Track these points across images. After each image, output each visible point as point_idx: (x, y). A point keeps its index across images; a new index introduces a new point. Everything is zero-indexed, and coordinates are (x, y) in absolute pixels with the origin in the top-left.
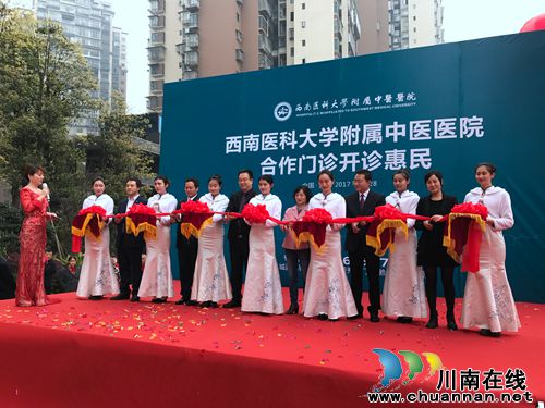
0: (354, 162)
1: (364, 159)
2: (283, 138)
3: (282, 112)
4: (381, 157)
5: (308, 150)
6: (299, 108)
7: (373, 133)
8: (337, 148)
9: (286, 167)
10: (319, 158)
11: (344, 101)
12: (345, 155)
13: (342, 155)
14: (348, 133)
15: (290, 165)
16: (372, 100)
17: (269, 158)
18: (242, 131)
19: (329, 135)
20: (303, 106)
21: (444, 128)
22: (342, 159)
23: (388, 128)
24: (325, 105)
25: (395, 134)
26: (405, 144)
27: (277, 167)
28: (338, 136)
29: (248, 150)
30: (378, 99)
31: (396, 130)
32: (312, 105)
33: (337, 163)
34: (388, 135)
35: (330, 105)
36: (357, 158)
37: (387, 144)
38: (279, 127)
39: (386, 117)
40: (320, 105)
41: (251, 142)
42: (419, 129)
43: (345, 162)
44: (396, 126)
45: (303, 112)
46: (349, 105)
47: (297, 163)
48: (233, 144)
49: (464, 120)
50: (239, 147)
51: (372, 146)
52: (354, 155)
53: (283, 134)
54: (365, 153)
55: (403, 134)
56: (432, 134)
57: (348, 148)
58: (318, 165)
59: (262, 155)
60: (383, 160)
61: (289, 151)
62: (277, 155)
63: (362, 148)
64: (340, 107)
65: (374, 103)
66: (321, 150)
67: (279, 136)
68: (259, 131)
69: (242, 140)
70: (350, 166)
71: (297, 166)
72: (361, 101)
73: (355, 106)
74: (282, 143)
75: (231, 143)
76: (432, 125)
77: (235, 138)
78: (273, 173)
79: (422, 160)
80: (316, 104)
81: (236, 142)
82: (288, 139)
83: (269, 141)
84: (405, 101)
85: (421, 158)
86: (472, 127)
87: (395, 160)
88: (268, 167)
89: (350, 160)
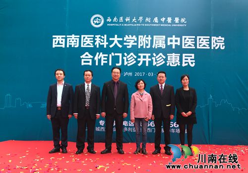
0: (147, 60)
1: (154, 58)
2: (98, 39)
3: (97, 21)
4: (164, 57)
5: (116, 49)
6: (109, 20)
7: (160, 41)
8: (136, 50)
9: (100, 60)
10: (123, 56)
11: (141, 18)
12: (142, 55)
13: (139, 54)
14: (143, 40)
15: (103, 59)
16: (159, 19)
17: (87, 53)
19: (130, 40)
20: (112, 19)
21: (203, 42)
22: (140, 57)
23: (169, 39)
24: (127, 19)
25: (174, 43)
26: (180, 50)
27: (93, 60)
28: (137, 42)
29: (70, 46)
30: (163, 19)
31: (174, 41)
32: (118, 18)
33: (136, 59)
34: (169, 43)
35: (131, 20)
36: (150, 57)
38: (94, 32)
39: (167, 32)
40: (124, 19)
41: (73, 41)
42: (188, 42)
43: (141, 60)
44: (174, 38)
45: (112, 22)
46: (144, 22)
47: (108, 57)
48: (58, 41)
49: (214, 38)
50: (64, 43)
51: (158, 51)
52: (148, 55)
53: (98, 36)
54: (154, 55)
55: (178, 43)
56: (195, 45)
57: (143, 50)
58: (123, 60)
59: (81, 50)
60: (166, 60)
61: (101, 49)
62: (93, 51)
63: (152, 51)
64: (138, 22)
65: (160, 22)
66: (125, 50)
67: (94, 38)
68: (79, 33)
69: (66, 39)
70: (144, 62)
71: (108, 60)
72: (152, 20)
73: (148, 23)
74: (97, 43)
75: (57, 40)
76: (196, 39)
77: (61, 37)
78: (90, 64)
79: (190, 61)
80: (121, 18)
81: (60, 40)
82: (101, 41)
83: (87, 41)
84: (180, 23)
85: (189, 60)
86: (218, 43)
87: (173, 60)
88: (86, 59)
89: (145, 58)
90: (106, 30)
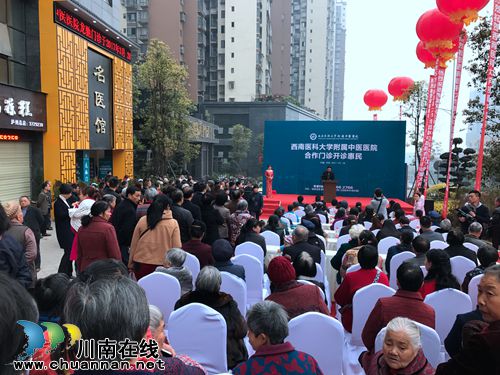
1: (341, 155)
2: (313, 146)
3: (313, 137)
5: (322, 150)
6: (319, 136)
7: (344, 147)
8: (332, 151)
9: (314, 156)
10: (326, 154)
11: (335, 135)
13: (334, 153)
14: (336, 146)
15: (316, 155)
16: (344, 136)
17: (308, 153)
18: (298, 142)
19: (330, 146)
21: (366, 147)
22: (334, 155)
23: (349, 146)
26: (354, 151)
27: (311, 156)
28: (333, 147)
29: (300, 149)
30: (346, 136)
31: (352, 147)
33: (332, 156)
34: (349, 148)
35: (330, 136)
36: (339, 155)
37: (349, 151)
38: (312, 142)
39: (348, 142)
40: (327, 136)
41: (301, 146)
42: (359, 147)
44: (351, 145)
45: (321, 137)
47: (318, 155)
48: (294, 146)
49: (372, 146)
50: (297, 148)
51: (344, 151)
53: (314, 144)
55: (354, 148)
56: (362, 149)
57: (336, 151)
58: (326, 156)
59: (305, 151)
60: (347, 156)
61: (315, 151)
62: (311, 152)
63: (341, 152)
64: (334, 137)
66: (327, 151)
68: (304, 143)
69: (298, 145)
70: (336, 157)
72: (341, 136)
73: (339, 137)
74: (313, 148)
76: (362, 146)
77: (295, 144)
78: (310, 158)
80: (325, 135)
82: (315, 146)
83: (308, 147)
84: (355, 138)
85: (359, 156)
86: (374, 148)
87: (351, 156)
88: (308, 155)
89: (337, 155)
90: (317, 141)
